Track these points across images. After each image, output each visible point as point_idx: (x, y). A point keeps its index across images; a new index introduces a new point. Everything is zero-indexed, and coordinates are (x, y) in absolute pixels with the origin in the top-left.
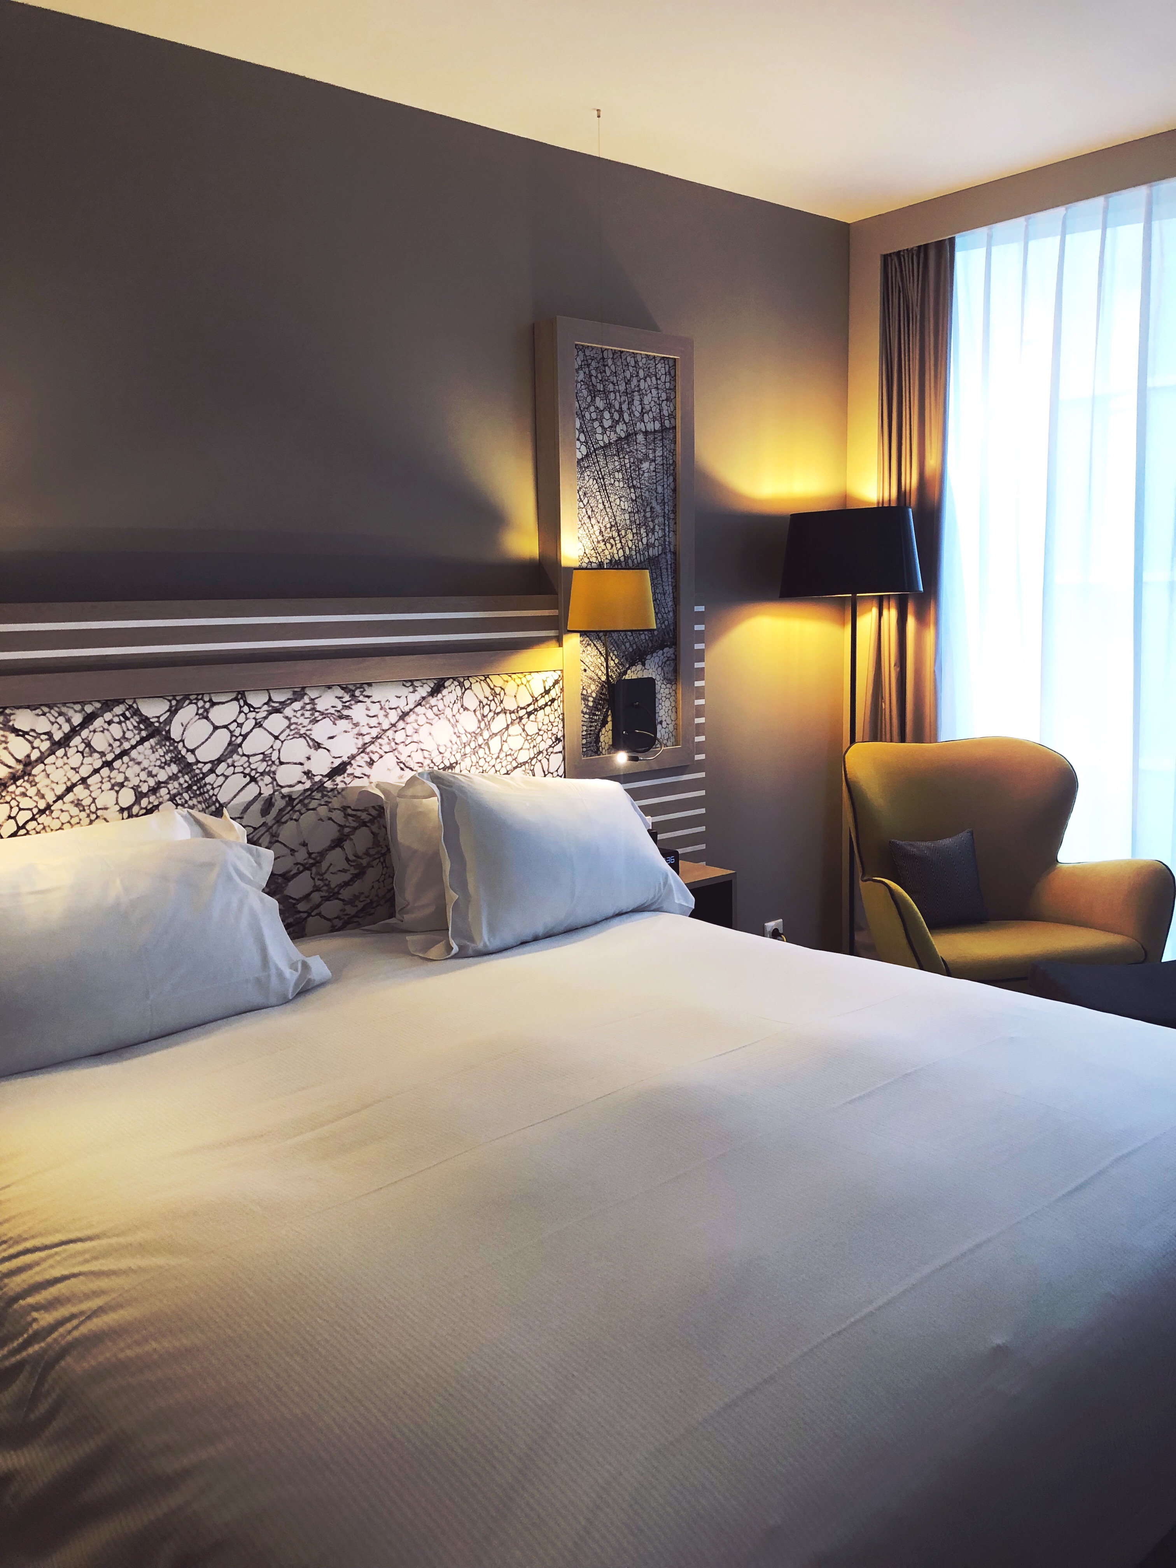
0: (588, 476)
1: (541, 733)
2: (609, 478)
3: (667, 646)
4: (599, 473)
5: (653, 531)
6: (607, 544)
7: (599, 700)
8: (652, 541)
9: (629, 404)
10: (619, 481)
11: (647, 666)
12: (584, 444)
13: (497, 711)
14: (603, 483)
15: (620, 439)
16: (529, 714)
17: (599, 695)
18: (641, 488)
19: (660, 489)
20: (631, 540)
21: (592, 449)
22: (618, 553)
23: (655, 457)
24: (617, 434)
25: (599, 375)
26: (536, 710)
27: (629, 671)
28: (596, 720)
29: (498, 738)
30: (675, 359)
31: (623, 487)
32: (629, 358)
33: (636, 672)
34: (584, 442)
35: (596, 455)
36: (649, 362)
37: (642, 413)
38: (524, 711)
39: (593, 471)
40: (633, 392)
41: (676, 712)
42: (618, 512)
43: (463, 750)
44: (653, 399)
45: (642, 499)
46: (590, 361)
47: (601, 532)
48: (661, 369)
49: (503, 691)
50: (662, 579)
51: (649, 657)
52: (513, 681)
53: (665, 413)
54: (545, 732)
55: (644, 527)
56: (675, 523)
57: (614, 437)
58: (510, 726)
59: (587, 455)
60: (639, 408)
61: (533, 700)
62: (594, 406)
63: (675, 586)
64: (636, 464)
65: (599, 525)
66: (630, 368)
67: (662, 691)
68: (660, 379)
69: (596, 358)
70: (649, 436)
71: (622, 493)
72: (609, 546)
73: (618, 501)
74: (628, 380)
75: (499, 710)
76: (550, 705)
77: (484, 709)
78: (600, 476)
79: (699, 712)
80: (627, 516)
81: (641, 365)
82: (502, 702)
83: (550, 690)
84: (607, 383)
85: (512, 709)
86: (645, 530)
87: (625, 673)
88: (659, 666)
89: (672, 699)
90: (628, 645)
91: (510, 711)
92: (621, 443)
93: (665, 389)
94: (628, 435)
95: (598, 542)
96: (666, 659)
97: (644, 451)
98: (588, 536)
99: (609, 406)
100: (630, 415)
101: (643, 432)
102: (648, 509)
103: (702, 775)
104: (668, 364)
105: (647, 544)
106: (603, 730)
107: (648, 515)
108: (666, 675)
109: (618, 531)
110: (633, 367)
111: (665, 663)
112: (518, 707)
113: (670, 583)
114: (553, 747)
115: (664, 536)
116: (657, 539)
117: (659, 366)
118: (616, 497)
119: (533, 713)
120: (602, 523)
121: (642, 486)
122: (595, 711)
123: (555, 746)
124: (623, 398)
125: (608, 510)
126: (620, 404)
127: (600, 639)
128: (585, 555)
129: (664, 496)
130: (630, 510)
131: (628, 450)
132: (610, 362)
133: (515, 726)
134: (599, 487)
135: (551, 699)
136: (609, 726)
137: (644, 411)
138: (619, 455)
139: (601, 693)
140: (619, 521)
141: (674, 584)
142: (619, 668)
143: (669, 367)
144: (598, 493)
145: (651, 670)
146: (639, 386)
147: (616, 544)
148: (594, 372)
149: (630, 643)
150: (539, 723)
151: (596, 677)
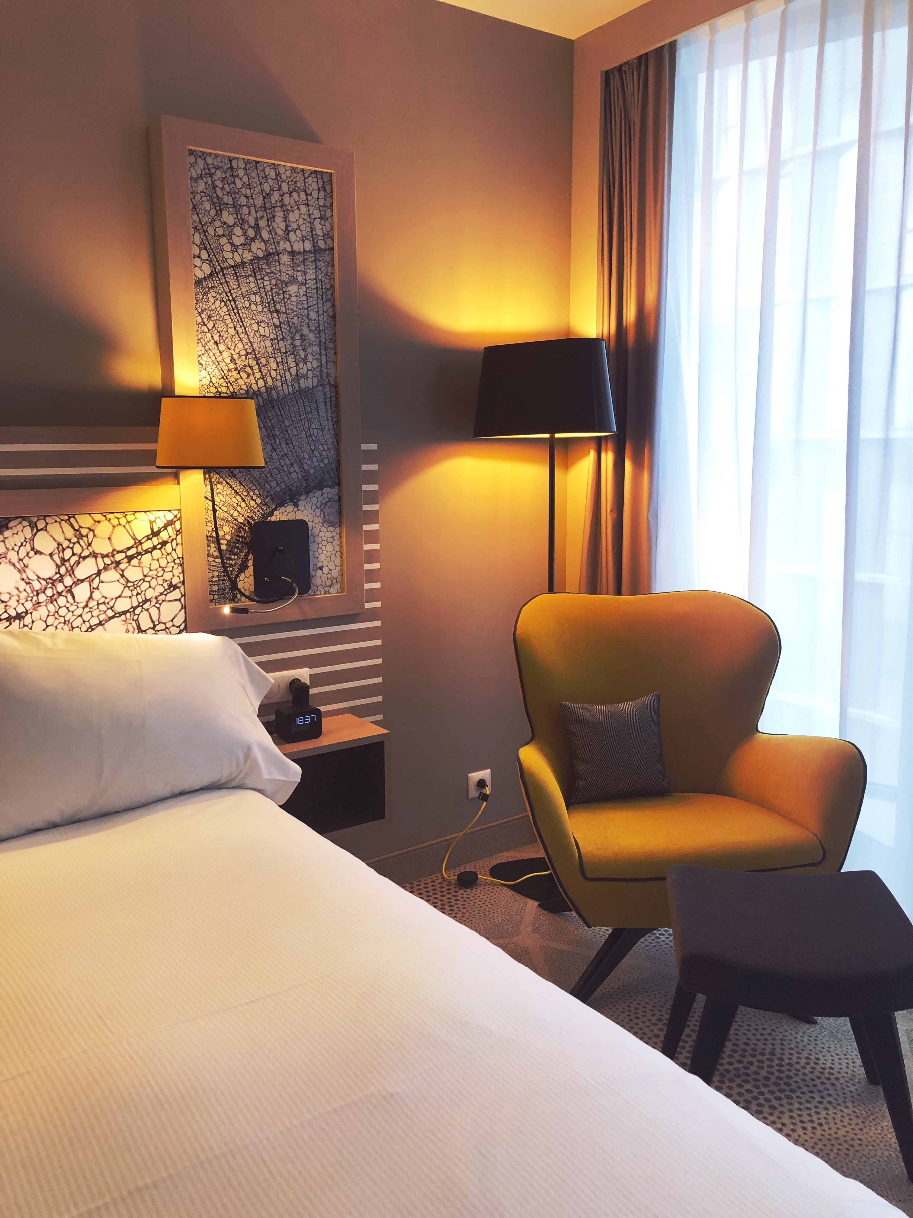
0: (214, 297)
1: (147, 579)
2: (243, 301)
3: (327, 486)
4: (229, 294)
5: (305, 361)
6: (242, 373)
7: (234, 543)
8: (304, 371)
9: (268, 220)
10: (256, 305)
11: (301, 507)
12: (208, 262)
13: (83, 555)
14: (234, 306)
15: (257, 258)
16: (130, 558)
17: (234, 537)
18: (287, 314)
19: (313, 315)
20: (275, 370)
21: (219, 267)
22: (257, 383)
23: (305, 279)
24: (252, 252)
25: (226, 186)
26: (139, 554)
27: (276, 513)
28: (231, 564)
29: (86, 585)
30: (331, 174)
31: (262, 311)
32: (267, 171)
33: (286, 513)
34: (207, 260)
35: (224, 275)
36: (295, 175)
37: (287, 231)
38: (123, 555)
39: (220, 292)
40: (274, 207)
41: (341, 557)
42: (255, 338)
43: (35, 598)
44: (302, 216)
45: (289, 325)
46: (213, 171)
47: (233, 360)
48: (313, 184)
49: (91, 532)
50: (319, 413)
51: (303, 497)
52: (107, 522)
53: (319, 232)
54: (153, 578)
55: (292, 356)
56: (335, 353)
57: (248, 256)
58: (102, 571)
59: (211, 275)
60: (283, 225)
61: (135, 543)
62: (220, 220)
63: (337, 421)
64: (280, 286)
65: (230, 351)
66: (270, 181)
67: (321, 534)
68: (311, 195)
69: (222, 167)
70: (297, 257)
71: (260, 318)
72: (244, 375)
73: (255, 327)
74: (267, 194)
75: (86, 553)
76: (160, 549)
77: (65, 552)
78: (231, 298)
79: (371, 557)
80: (268, 343)
81: (284, 177)
82: (90, 544)
83: (159, 532)
84: (237, 196)
85: (105, 553)
86: (293, 360)
87: (271, 514)
88: (317, 508)
89: (336, 542)
90: (273, 484)
91: (102, 554)
92: (258, 263)
93: (317, 206)
94: (267, 256)
95: (229, 370)
96: (327, 500)
97: (290, 273)
98: (214, 363)
99: (242, 222)
100: (270, 232)
101: (289, 252)
102: (298, 337)
103: (378, 623)
104: (322, 179)
105: (297, 375)
106: (242, 576)
107: (298, 343)
108: (327, 517)
109: (257, 360)
110: (273, 180)
111: (326, 504)
112: (114, 550)
113: (330, 418)
114: (166, 595)
115: (321, 366)
116: (311, 370)
117: (310, 180)
118: (253, 322)
119: (136, 557)
120: (234, 350)
121: (288, 312)
122: (230, 554)
123: (168, 593)
124: (260, 214)
125: (242, 336)
126: (256, 219)
127: (234, 476)
128: (211, 384)
129: (319, 323)
130: (272, 336)
131: (268, 271)
132: (241, 173)
133: (110, 572)
134: (228, 311)
135: (161, 541)
136: (250, 571)
137: (290, 229)
138: (255, 277)
139: (238, 536)
140: (257, 349)
141: (335, 420)
142: (262, 509)
143: (324, 182)
144: (228, 317)
145: (306, 512)
146: (282, 200)
147: (254, 373)
148: (219, 183)
149: (277, 482)
150: (144, 569)
151: (230, 518)
